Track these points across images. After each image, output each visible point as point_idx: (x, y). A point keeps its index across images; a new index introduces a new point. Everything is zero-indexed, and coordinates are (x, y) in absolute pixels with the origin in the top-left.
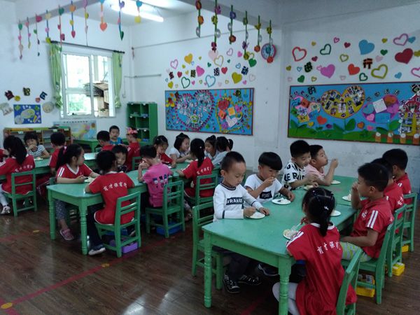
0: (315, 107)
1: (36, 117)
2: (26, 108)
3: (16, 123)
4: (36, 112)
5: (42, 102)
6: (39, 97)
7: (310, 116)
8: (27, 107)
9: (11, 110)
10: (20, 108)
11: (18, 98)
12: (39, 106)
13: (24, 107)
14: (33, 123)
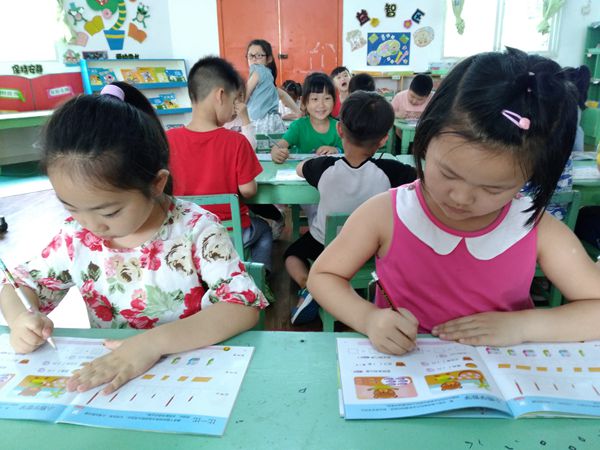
1: (401, 53)
2: (387, 39)
3: (368, 64)
4: (402, 45)
5: (414, 28)
6: (410, 18)
8: (388, 36)
9: (363, 43)
10: (377, 38)
11: (375, 22)
12: (408, 35)
13: (383, 36)
14: (395, 64)
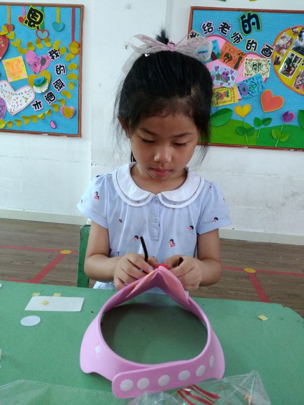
0: (256, 66)
7: (243, 89)
